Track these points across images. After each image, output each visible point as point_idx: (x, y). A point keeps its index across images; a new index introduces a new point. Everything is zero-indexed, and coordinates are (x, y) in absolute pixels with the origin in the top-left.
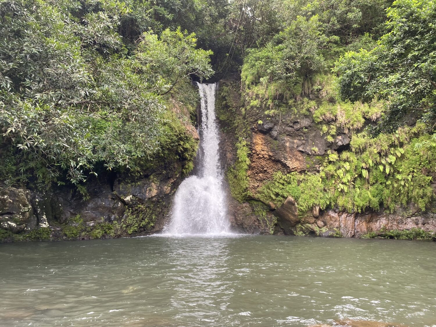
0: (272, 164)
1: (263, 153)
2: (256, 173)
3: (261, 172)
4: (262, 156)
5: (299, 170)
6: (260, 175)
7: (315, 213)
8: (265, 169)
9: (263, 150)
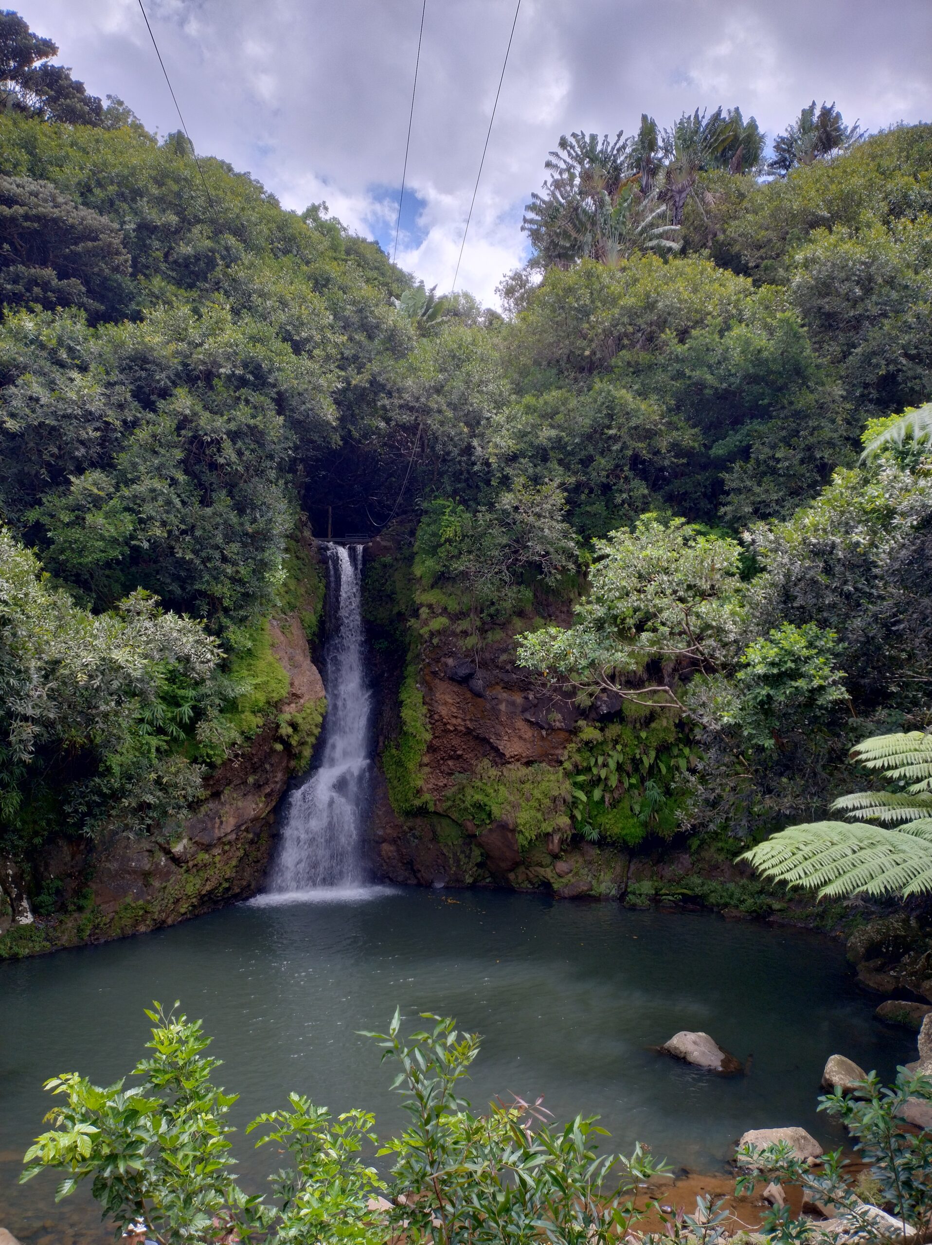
0: (472, 743)
1: (454, 721)
2: (442, 759)
3: (451, 758)
4: (452, 728)
5: (524, 760)
6: (450, 763)
7: (551, 847)
8: (459, 752)
9: (456, 717)
